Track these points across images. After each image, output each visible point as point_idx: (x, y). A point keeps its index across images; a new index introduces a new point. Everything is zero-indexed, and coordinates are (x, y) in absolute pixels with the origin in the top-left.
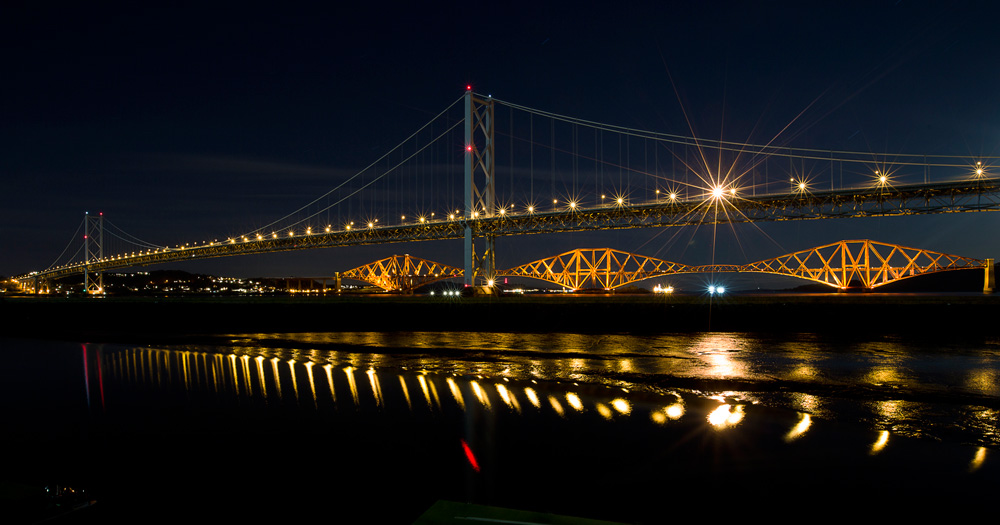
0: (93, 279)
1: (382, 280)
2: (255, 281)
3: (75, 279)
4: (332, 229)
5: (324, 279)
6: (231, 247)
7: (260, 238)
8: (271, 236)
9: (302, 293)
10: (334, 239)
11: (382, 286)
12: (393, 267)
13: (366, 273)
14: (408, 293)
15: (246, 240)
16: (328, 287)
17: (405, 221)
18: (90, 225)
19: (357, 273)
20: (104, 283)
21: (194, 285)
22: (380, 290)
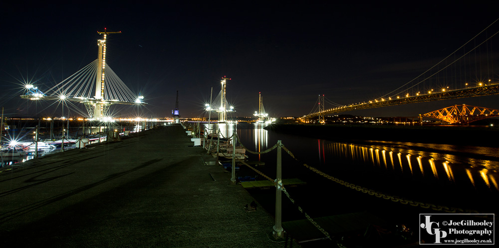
0: (321, 118)
1: (448, 118)
2: (379, 118)
3: (316, 118)
5: (413, 117)
6: (371, 105)
7: (383, 100)
8: (388, 99)
9: (401, 124)
10: (422, 98)
11: (447, 121)
12: (454, 111)
13: (437, 114)
14: (466, 125)
15: (377, 101)
16: (415, 121)
17: (467, 86)
18: (320, 99)
19: (432, 114)
20: (325, 119)
21: (355, 120)
22: (447, 123)
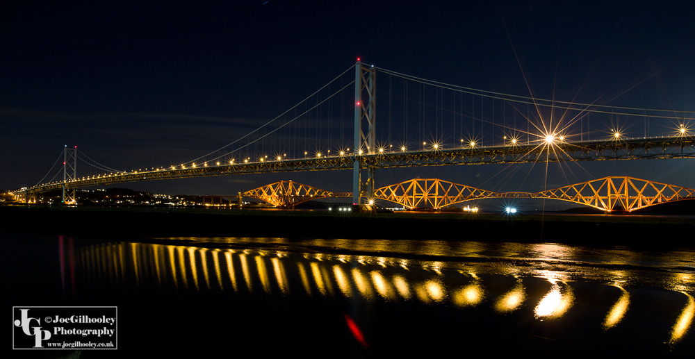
0: (69, 194)
1: (272, 199)
2: (180, 197)
3: (56, 192)
5: (230, 197)
6: (173, 172)
7: (194, 166)
8: (203, 165)
9: (213, 207)
10: (252, 168)
11: (272, 203)
12: (280, 189)
13: (261, 193)
14: (291, 208)
15: (184, 168)
16: (233, 202)
17: (306, 155)
18: (68, 154)
19: (254, 193)
20: (76, 197)
21: (138, 199)
22: (271, 205)
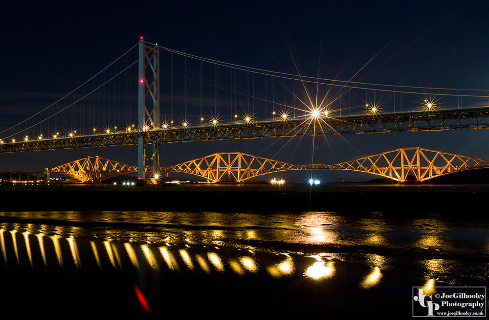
1: (79, 175)
4: (43, 137)
5: (38, 173)
9: (21, 184)
10: (45, 145)
11: (79, 178)
12: (87, 165)
13: (68, 169)
14: (98, 183)
16: (40, 179)
17: (96, 132)
19: (61, 169)
22: (78, 181)
